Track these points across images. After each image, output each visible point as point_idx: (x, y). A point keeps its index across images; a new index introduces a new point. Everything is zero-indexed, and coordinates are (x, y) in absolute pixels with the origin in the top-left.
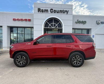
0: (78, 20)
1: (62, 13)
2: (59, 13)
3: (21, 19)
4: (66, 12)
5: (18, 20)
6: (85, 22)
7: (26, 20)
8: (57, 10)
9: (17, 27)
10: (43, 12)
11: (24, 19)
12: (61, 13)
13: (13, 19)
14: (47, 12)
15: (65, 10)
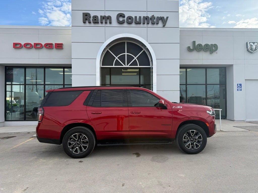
0: (194, 42)
1: (150, 25)
2: (142, 25)
3: (36, 44)
5: (28, 46)
6: (215, 46)
7: (49, 46)
9: (25, 67)
10: (98, 23)
11: (43, 44)
12: (148, 23)
13: (14, 44)
14: (108, 22)
15: (158, 17)
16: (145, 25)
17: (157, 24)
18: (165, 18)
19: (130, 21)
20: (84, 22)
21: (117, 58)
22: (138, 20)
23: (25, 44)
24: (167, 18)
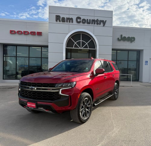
0: (122, 35)
1: (96, 25)
2: (91, 24)
3: (25, 32)
4: (102, 23)
5: (19, 33)
6: (134, 38)
7: (33, 33)
8: (87, 20)
9: (16, 45)
10: (65, 22)
11: (29, 32)
12: (94, 24)
13: (10, 31)
14: (71, 21)
15: (100, 20)
16: (93, 25)
17: (100, 24)
18: (105, 21)
19: (84, 21)
20: (57, 21)
21: (75, 43)
22: (89, 21)
23: (17, 32)
24: (106, 21)
